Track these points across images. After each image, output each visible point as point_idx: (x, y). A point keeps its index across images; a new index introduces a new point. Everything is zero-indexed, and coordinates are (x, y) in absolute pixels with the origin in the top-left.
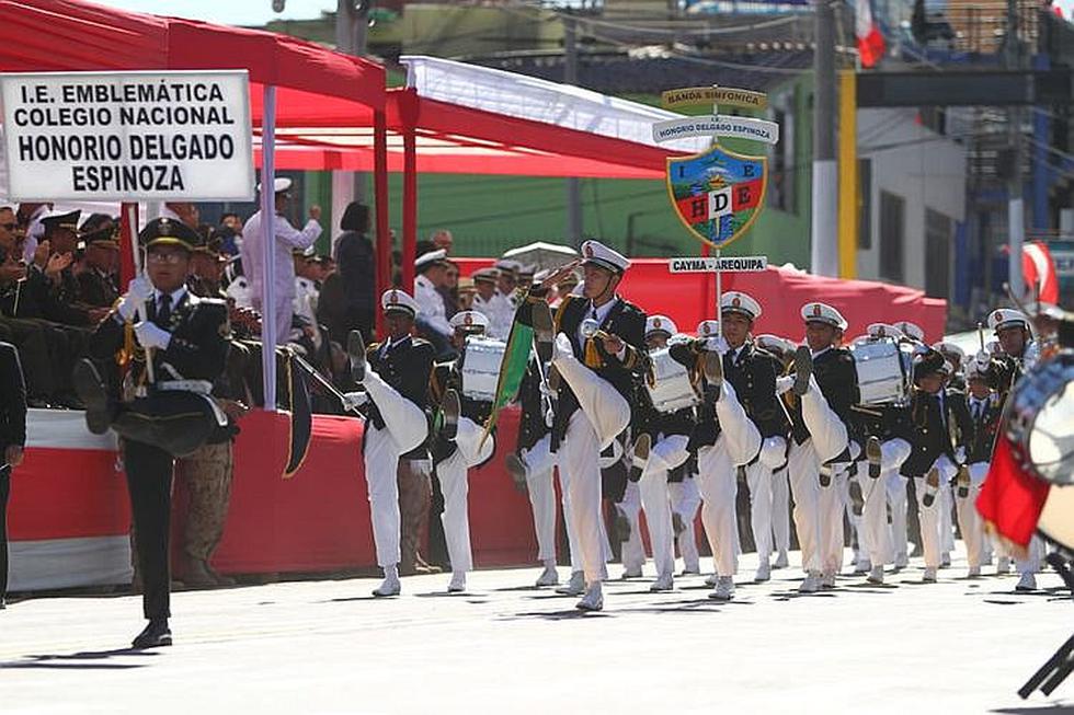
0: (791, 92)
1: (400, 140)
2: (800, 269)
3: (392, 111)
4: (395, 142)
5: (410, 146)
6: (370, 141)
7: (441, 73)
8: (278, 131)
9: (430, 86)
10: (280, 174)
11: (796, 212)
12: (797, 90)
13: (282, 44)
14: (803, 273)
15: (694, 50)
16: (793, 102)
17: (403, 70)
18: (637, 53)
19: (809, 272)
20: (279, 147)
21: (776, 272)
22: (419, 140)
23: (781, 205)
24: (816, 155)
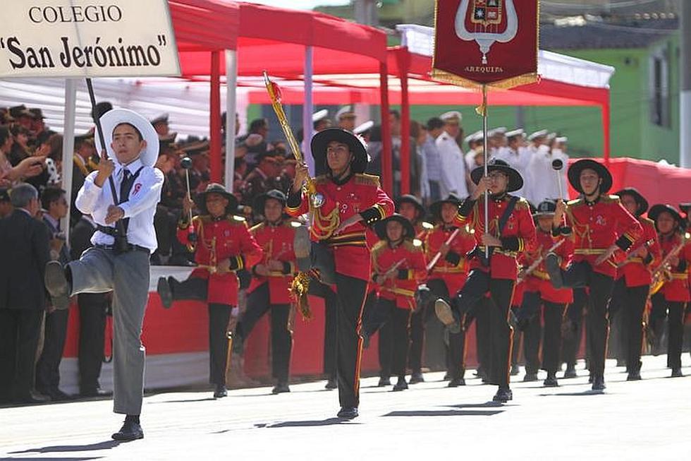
0: (665, 46)
1: (398, 82)
2: (671, 164)
3: (391, 63)
4: (394, 84)
5: (404, 85)
6: (377, 83)
7: (424, 35)
8: (315, 77)
9: (418, 45)
10: (319, 108)
11: (669, 126)
12: (669, 44)
13: (316, 18)
14: (673, 166)
15: (600, 19)
16: (667, 54)
17: (399, 35)
18: (561, 22)
19: (678, 166)
20: (316, 88)
21: (655, 167)
22: (410, 81)
23: (659, 123)
24: (681, 87)
